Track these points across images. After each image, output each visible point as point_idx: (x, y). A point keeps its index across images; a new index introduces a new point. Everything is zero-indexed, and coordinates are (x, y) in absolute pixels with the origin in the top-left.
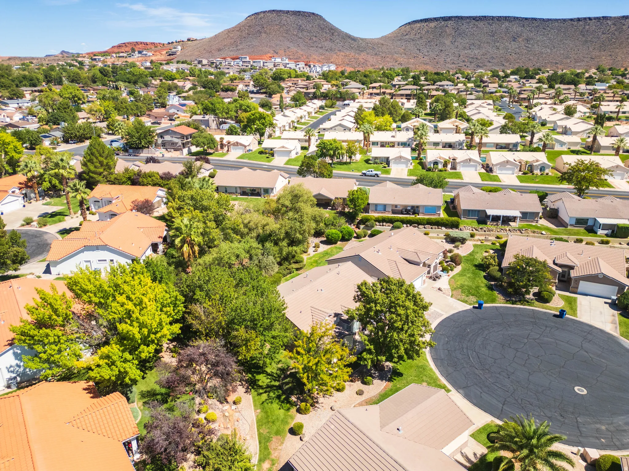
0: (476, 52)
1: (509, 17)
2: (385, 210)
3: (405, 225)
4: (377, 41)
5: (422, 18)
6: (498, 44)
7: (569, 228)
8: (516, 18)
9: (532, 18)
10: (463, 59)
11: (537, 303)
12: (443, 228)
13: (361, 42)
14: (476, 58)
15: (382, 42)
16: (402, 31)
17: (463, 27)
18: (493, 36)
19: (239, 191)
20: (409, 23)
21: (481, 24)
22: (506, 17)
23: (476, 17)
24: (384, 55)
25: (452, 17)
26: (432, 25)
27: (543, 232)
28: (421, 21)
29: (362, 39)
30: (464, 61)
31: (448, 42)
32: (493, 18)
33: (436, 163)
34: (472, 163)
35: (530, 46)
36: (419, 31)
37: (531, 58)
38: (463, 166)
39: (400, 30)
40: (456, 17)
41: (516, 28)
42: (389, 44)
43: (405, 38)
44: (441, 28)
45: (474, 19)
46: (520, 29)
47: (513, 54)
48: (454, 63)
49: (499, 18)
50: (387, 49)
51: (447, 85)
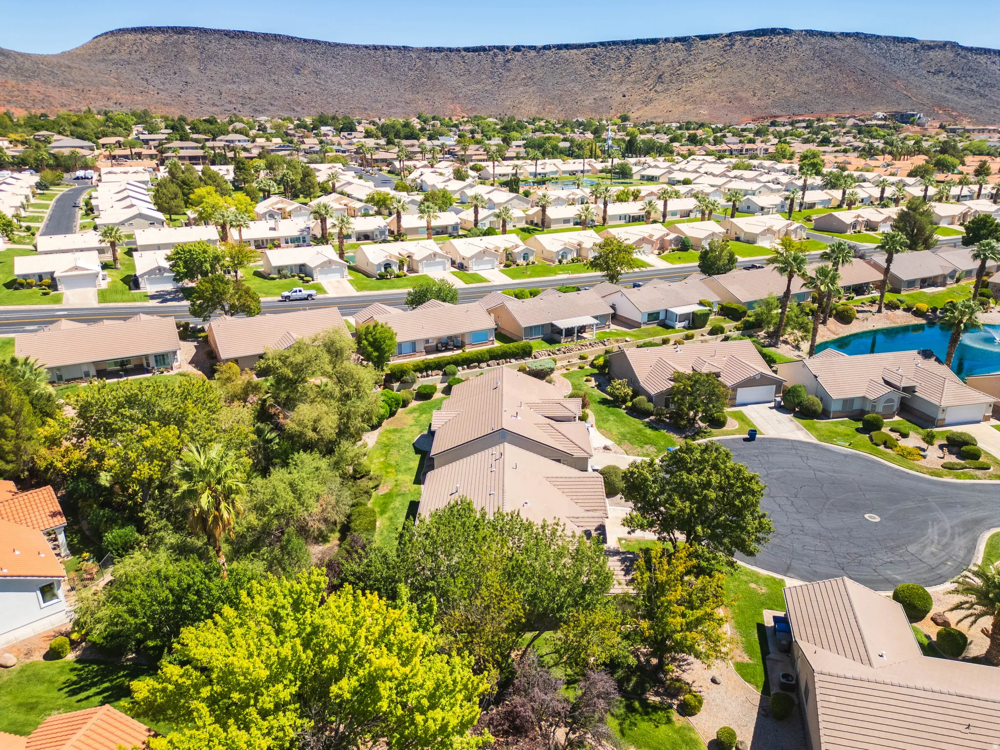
0: (247, 88)
1: (280, 36)
2: (414, 351)
3: (460, 368)
4: (55, 60)
5: (135, 26)
6: (276, 77)
7: (643, 327)
8: (291, 39)
9: (314, 41)
10: (229, 99)
11: (713, 430)
12: (513, 360)
13: (20, 59)
14: (250, 98)
15: (67, 62)
16: (101, 45)
17: (212, 46)
18: (265, 64)
19: (93, 372)
20: (112, 33)
21: (239, 43)
22: (275, 36)
23: (229, 32)
24: (80, 87)
25: (188, 28)
26: (158, 38)
27: (627, 339)
28: (135, 30)
29: (22, 55)
30: (230, 102)
31: (193, 69)
32: (256, 35)
33: (387, 266)
34: (438, 260)
35: (322, 82)
36: (135, 48)
37: (330, 100)
38: (427, 265)
39: (97, 43)
40: (196, 29)
41: (294, 54)
42: (83, 67)
43: (111, 57)
44: (174, 44)
45: (226, 35)
46: (301, 56)
47: (303, 94)
48: (214, 105)
49: (266, 37)
50: (82, 76)
51: (239, 141)
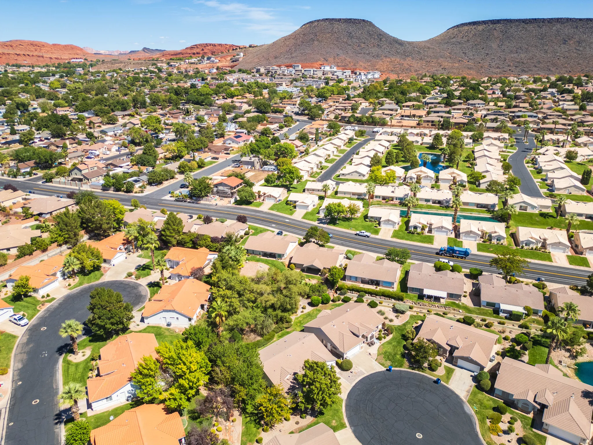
0: (523, 56)
1: (561, 19)
4: (423, 45)
5: (471, 21)
6: (546, 48)
8: (568, 20)
9: (587, 19)
10: (509, 63)
13: (408, 46)
14: (523, 63)
15: (429, 45)
16: (449, 34)
17: (512, 30)
18: (542, 39)
20: (458, 26)
21: (530, 27)
22: (558, 19)
23: (526, 20)
24: (428, 60)
25: (501, 20)
26: (480, 28)
28: (470, 24)
29: (409, 43)
30: (509, 66)
31: (494, 46)
32: (544, 20)
35: (581, 49)
36: (467, 34)
37: (581, 62)
39: (448, 33)
40: (505, 20)
41: (567, 30)
42: (435, 48)
43: (452, 41)
44: (489, 31)
45: (523, 22)
46: (571, 31)
47: (562, 58)
48: (498, 68)
49: (551, 21)
50: (433, 53)
51: (479, 104)
